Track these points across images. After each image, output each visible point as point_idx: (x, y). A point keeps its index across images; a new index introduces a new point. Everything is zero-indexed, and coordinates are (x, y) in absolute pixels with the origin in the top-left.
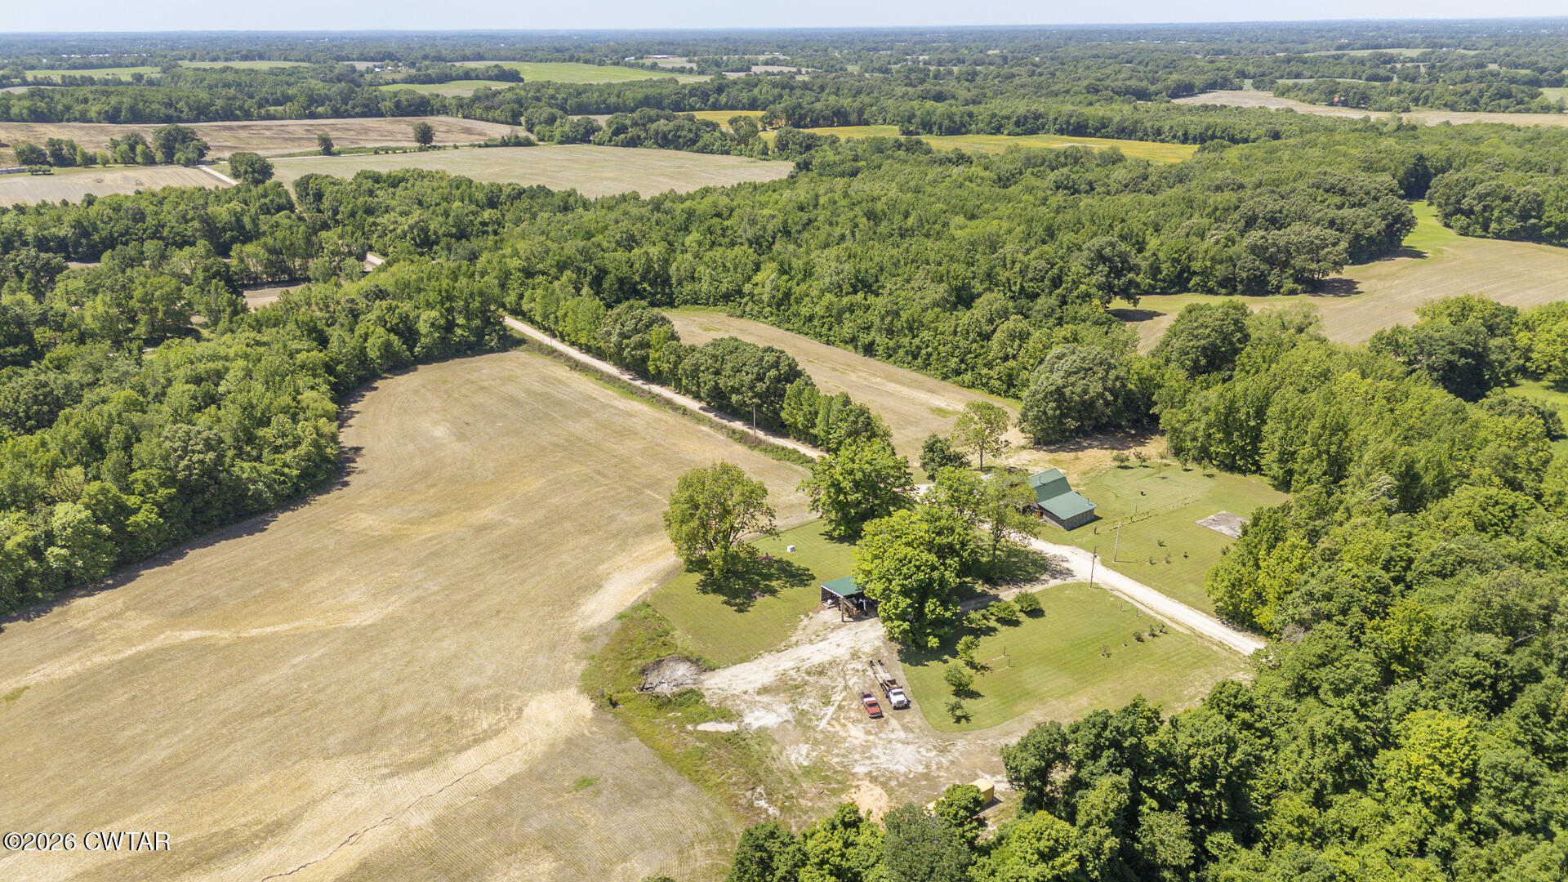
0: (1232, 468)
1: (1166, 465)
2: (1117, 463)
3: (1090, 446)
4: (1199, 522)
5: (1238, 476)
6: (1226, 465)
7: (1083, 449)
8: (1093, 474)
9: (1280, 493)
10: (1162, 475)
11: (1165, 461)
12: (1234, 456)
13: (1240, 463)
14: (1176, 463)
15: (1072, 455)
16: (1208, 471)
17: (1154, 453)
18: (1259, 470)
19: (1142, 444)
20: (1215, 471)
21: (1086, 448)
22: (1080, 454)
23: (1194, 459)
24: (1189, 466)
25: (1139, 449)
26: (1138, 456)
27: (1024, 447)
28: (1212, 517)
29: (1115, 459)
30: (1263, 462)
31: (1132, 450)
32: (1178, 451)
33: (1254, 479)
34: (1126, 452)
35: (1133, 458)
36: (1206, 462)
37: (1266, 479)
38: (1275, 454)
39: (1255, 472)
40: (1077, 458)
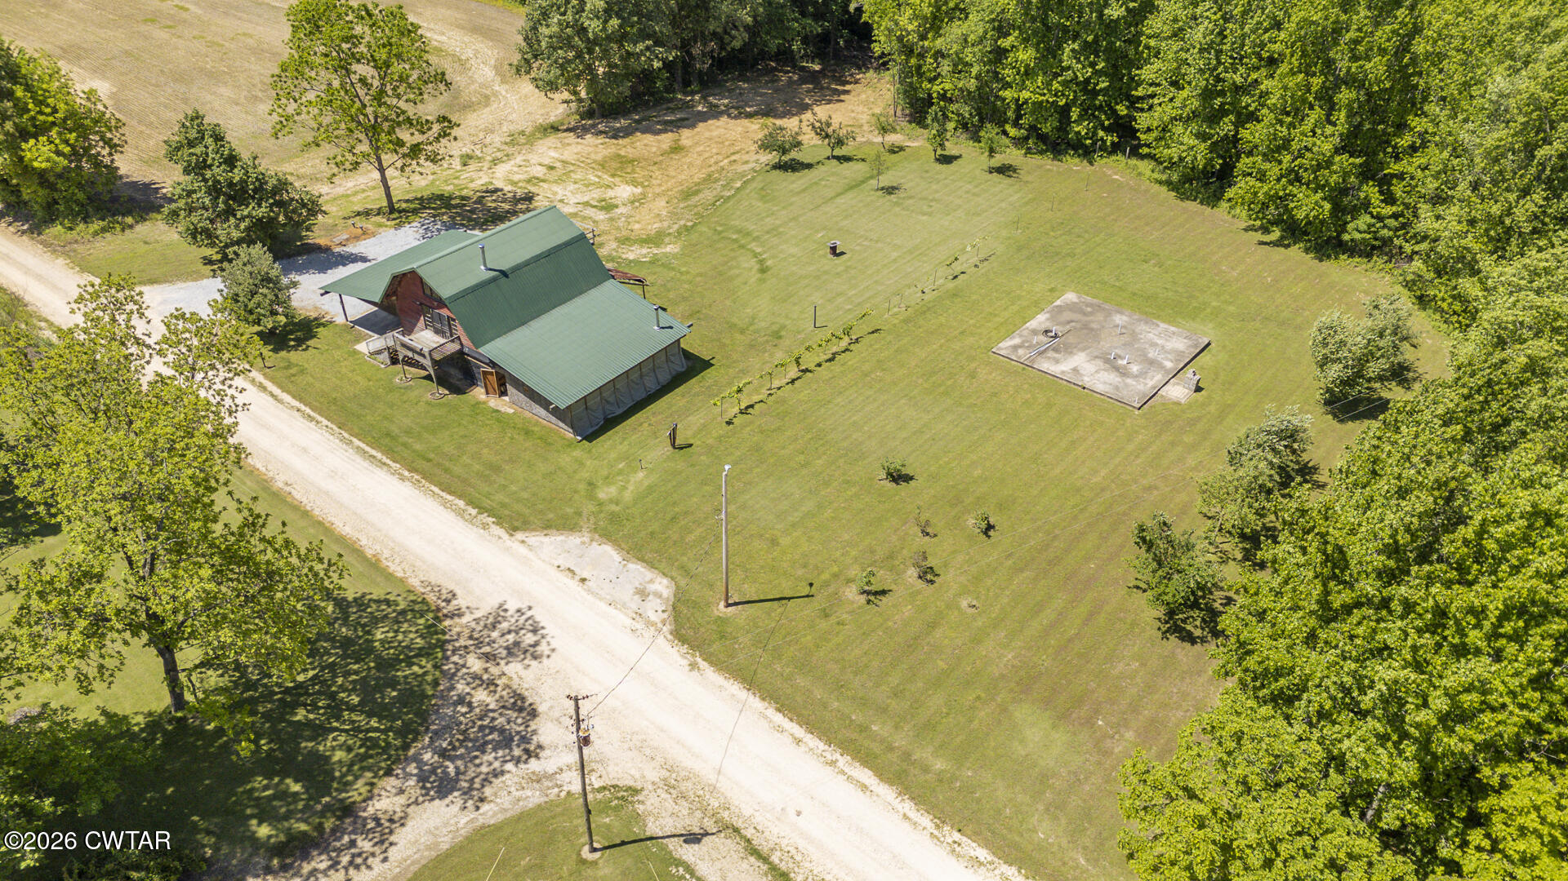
0: (1057, 144)
1: (895, 150)
2: (771, 157)
3: (714, 113)
4: (1005, 346)
5: (1073, 163)
6: (1042, 138)
7: (690, 121)
8: (708, 195)
9: (1193, 206)
10: (886, 180)
11: (893, 138)
12: (1066, 109)
13: (1081, 129)
14: (918, 140)
15: (667, 139)
16: (998, 160)
17: (864, 118)
18: (1126, 139)
19: (835, 96)
20: (1013, 155)
21: (703, 117)
22: (686, 136)
23: (964, 125)
24: (951, 149)
25: (822, 111)
26: (822, 131)
27: (554, 128)
28: (1040, 320)
29: (765, 146)
30: (1143, 120)
31: (807, 116)
32: (918, 109)
33: (1116, 168)
34: (791, 123)
35: (809, 138)
36: (990, 131)
37: (1145, 166)
38: (1188, 98)
39: (1115, 148)
40: (677, 149)
